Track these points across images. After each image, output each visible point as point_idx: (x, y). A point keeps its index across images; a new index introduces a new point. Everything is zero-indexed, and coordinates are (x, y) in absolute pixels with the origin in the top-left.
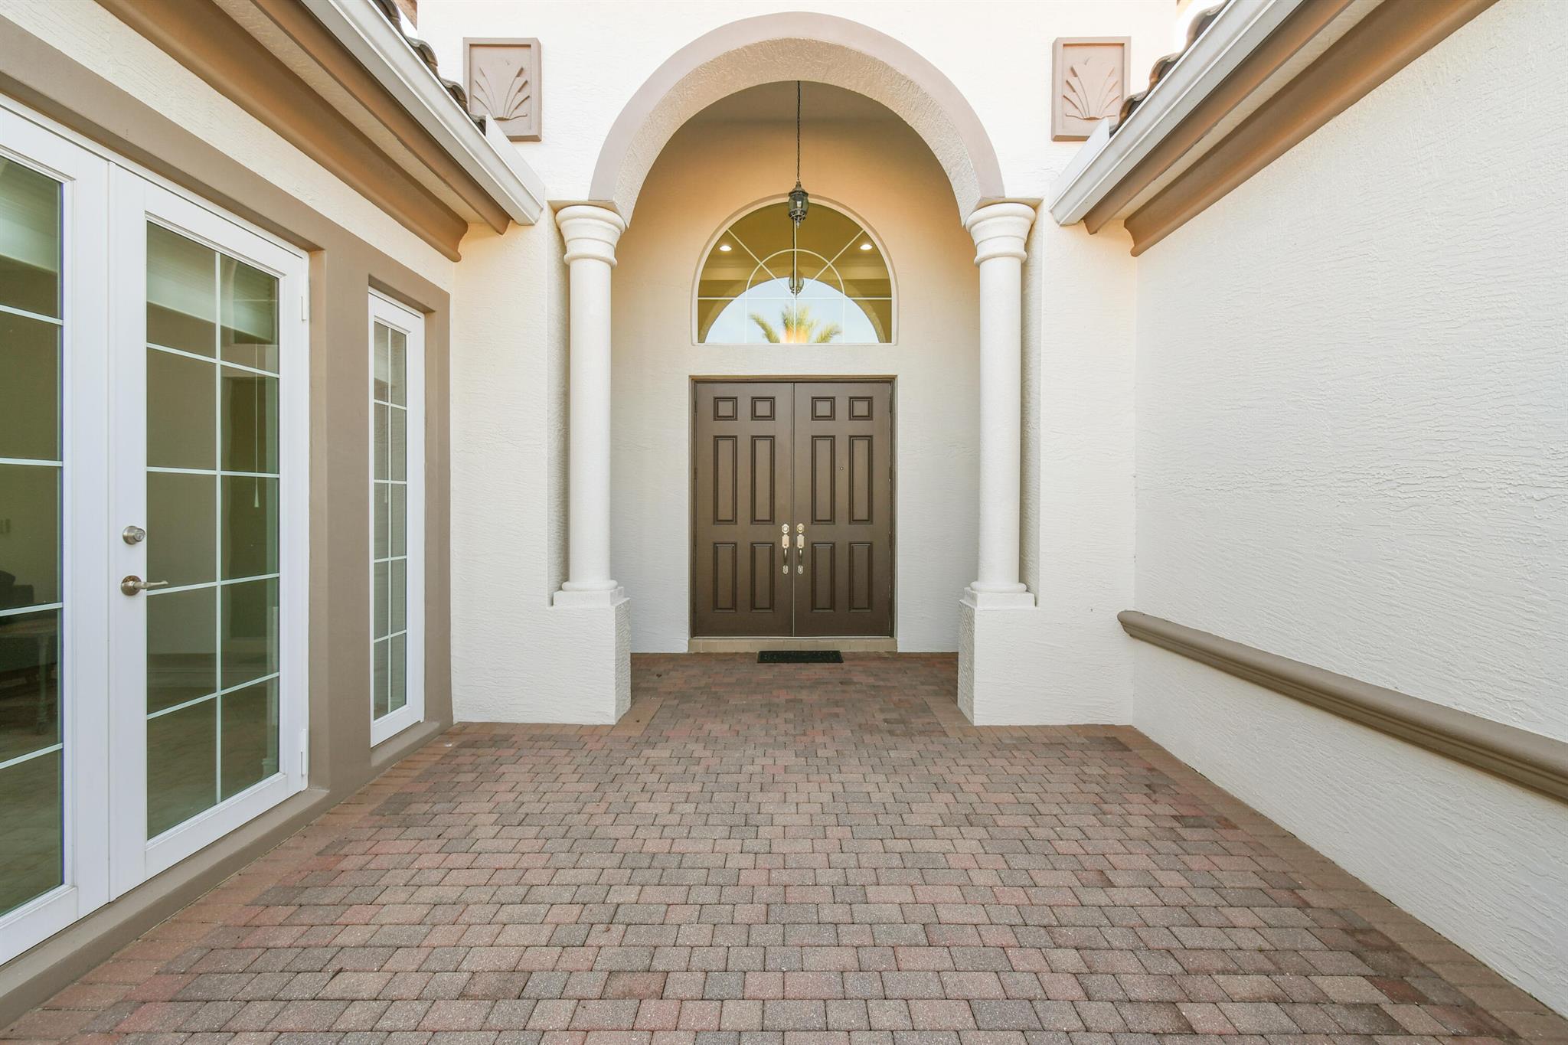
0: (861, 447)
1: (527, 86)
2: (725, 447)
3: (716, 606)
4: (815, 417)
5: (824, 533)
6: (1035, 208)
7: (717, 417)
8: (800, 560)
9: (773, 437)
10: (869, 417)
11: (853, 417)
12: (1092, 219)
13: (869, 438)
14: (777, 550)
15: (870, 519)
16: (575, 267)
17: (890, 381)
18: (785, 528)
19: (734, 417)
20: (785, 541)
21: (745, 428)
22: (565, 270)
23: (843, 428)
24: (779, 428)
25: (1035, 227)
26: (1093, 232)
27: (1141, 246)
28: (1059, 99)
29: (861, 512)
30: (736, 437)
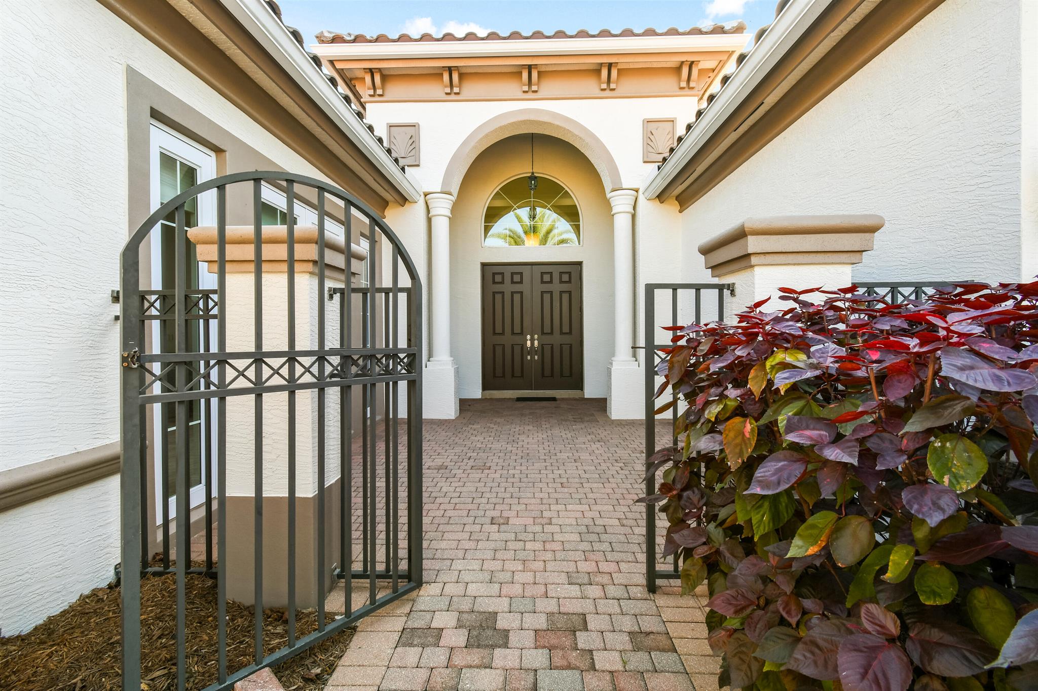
0: (565, 297)
1: (414, 143)
2: (498, 297)
3: (495, 376)
4: (543, 282)
5: (548, 339)
6: (637, 191)
7: (494, 282)
8: (536, 353)
9: (522, 292)
10: (569, 282)
11: (561, 282)
12: (661, 197)
13: (570, 293)
14: (525, 348)
15: (570, 333)
16: (434, 220)
17: (580, 264)
18: (529, 337)
19: (502, 282)
20: (529, 343)
21: (508, 288)
22: (429, 220)
23: (556, 287)
24: (525, 287)
25: (638, 199)
26: (662, 202)
27: (684, 207)
28: (645, 144)
29: (566, 329)
30: (504, 292)
